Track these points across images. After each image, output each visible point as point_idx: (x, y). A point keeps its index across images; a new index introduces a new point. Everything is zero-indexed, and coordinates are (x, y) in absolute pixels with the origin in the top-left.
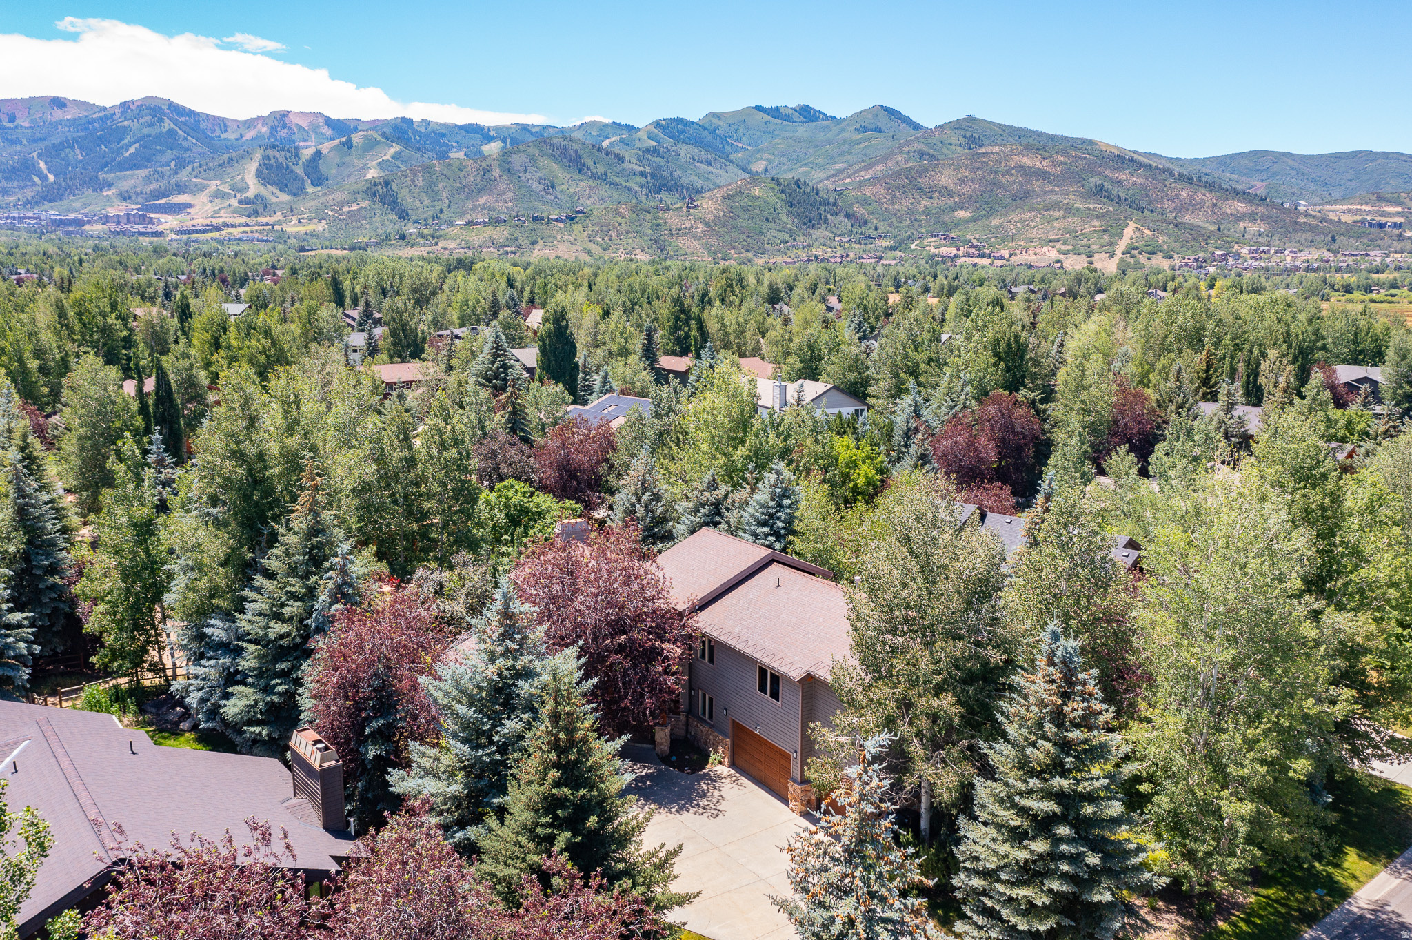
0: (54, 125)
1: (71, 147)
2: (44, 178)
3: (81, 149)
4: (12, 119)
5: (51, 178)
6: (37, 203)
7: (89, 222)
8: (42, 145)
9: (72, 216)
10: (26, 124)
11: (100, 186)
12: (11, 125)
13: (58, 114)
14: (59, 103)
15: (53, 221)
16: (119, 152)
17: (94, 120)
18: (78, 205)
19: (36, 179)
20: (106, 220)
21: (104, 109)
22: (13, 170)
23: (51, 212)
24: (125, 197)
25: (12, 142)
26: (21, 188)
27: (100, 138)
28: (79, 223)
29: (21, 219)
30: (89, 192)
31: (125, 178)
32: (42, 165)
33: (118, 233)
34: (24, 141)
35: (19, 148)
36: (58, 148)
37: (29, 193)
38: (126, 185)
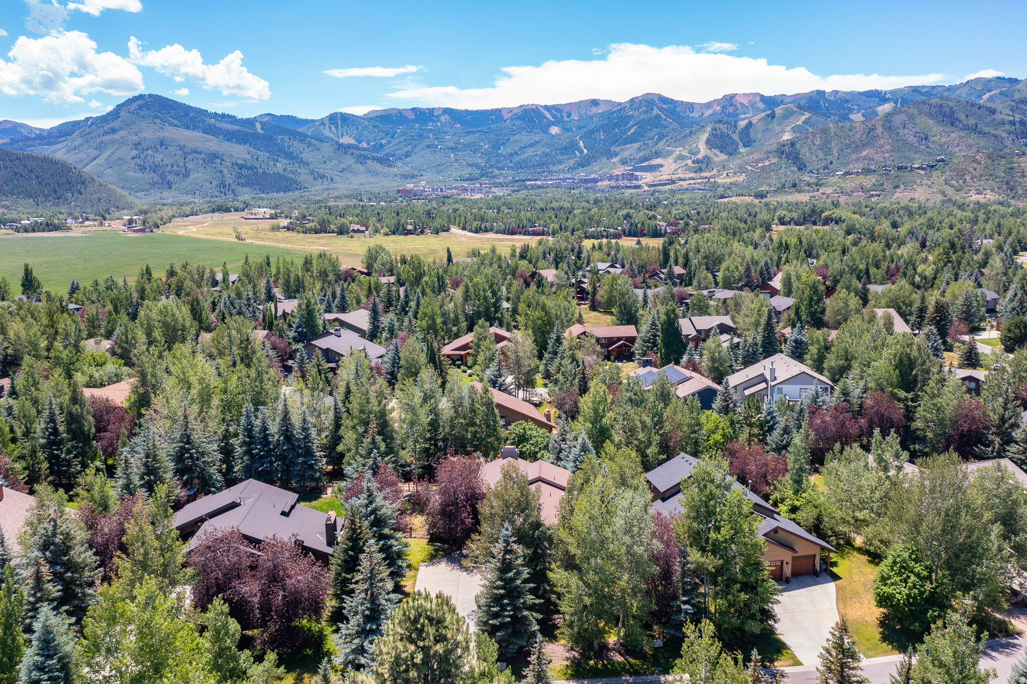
0: (591, 117)
1: (598, 131)
2: (581, 152)
3: (604, 132)
4: (569, 116)
5: (585, 151)
6: (575, 168)
7: (601, 180)
8: (583, 131)
9: (593, 176)
10: (576, 118)
11: (611, 155)
12: (568, 120)
13: (595, 110)
14: (595, 103)
15: (581, 180)
16: (625, 132)
17: (614, 112)
18: (596, 169)
19: (577, 153)
20: (611, 178)
21: (620, 104)
22: (566, 148)
23: (582, 174)
24: (624, 162)
25: (568, 130)
26: (569, 159)
27: (615, 124)
28: (595, 181)
29: (564, 180)
30: (604, 160)
31: (626, 149)
32: (581, 144)
33: (614, 187)
34: (574, 130)
35: (570, 134)
36: (591, 132)
37: (572, 162)
38: (626, 154)
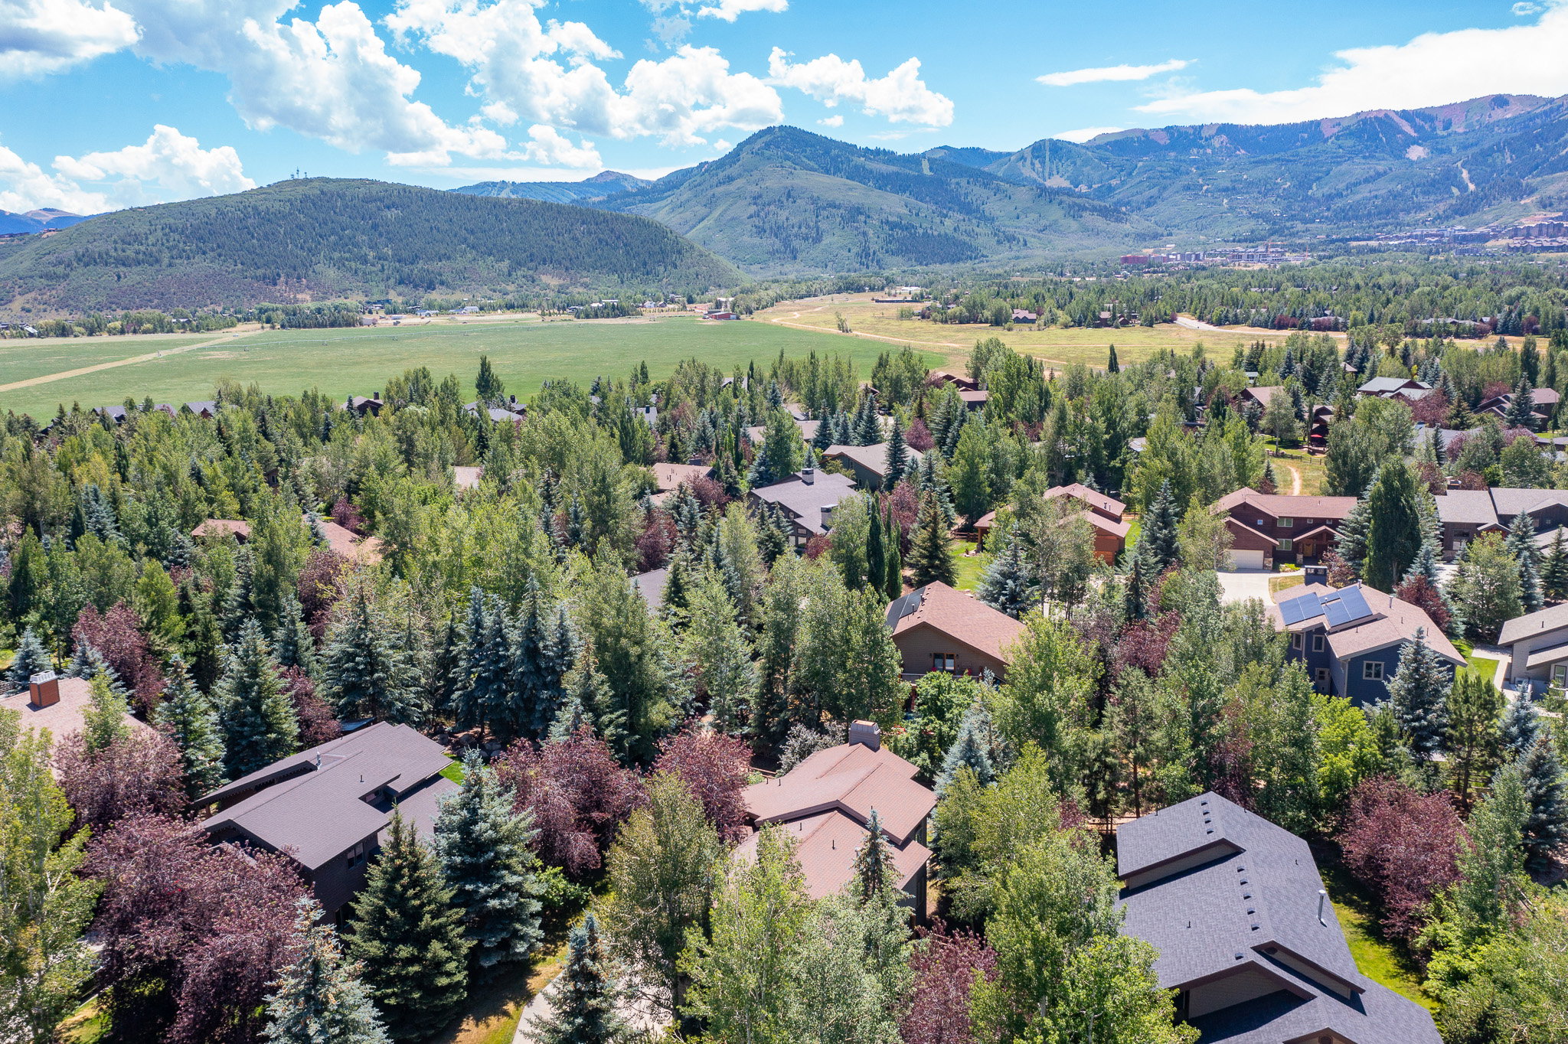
0: (1490, 127)
1: (1501, 150)
2: (1463, 188)
3: (1512, 152)
4: (1447, 125)
5: (1472, 187)
6: (1447, 218)
7: (1495, 237)
8: (1470, 152)
9: (1478, 231)
10: (1461, 130)
11: (1518, 192)
12: (1445, 133)
13: (1499, 114)
14: (1500, 101)
15: (1456, 238)
16: (1554, 151)
17: (1537, 116)
18: (1488, 217)
19: (1455, 190)
20: (1515, 233)
21: (1552, 100)
22: (1433, 183)
23: (1459, 227)
24: (1544, 205)
25: (1442, 152)
26: (1437, 201)
27: (1536, 137)
28: (1484, 238)
29: (1421, 238)
30: (1507, 201)
31: (1552, 182)
32: (1465, 174)
33: (1518, 249)
34: (1454, 150)
35: (1445, 157)
36: (1486, 154)
37: (1442, 207)
38: (1551, 190)
